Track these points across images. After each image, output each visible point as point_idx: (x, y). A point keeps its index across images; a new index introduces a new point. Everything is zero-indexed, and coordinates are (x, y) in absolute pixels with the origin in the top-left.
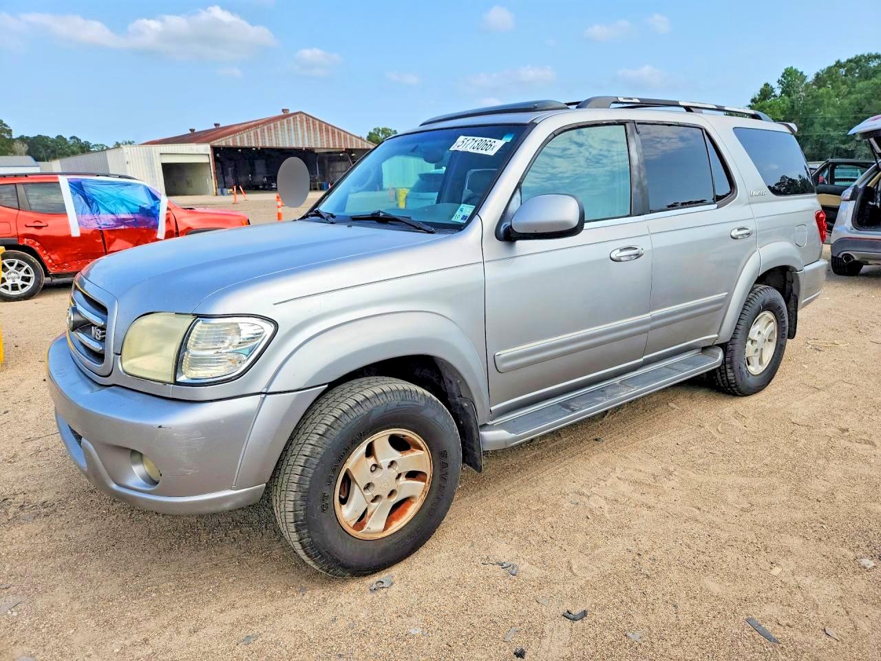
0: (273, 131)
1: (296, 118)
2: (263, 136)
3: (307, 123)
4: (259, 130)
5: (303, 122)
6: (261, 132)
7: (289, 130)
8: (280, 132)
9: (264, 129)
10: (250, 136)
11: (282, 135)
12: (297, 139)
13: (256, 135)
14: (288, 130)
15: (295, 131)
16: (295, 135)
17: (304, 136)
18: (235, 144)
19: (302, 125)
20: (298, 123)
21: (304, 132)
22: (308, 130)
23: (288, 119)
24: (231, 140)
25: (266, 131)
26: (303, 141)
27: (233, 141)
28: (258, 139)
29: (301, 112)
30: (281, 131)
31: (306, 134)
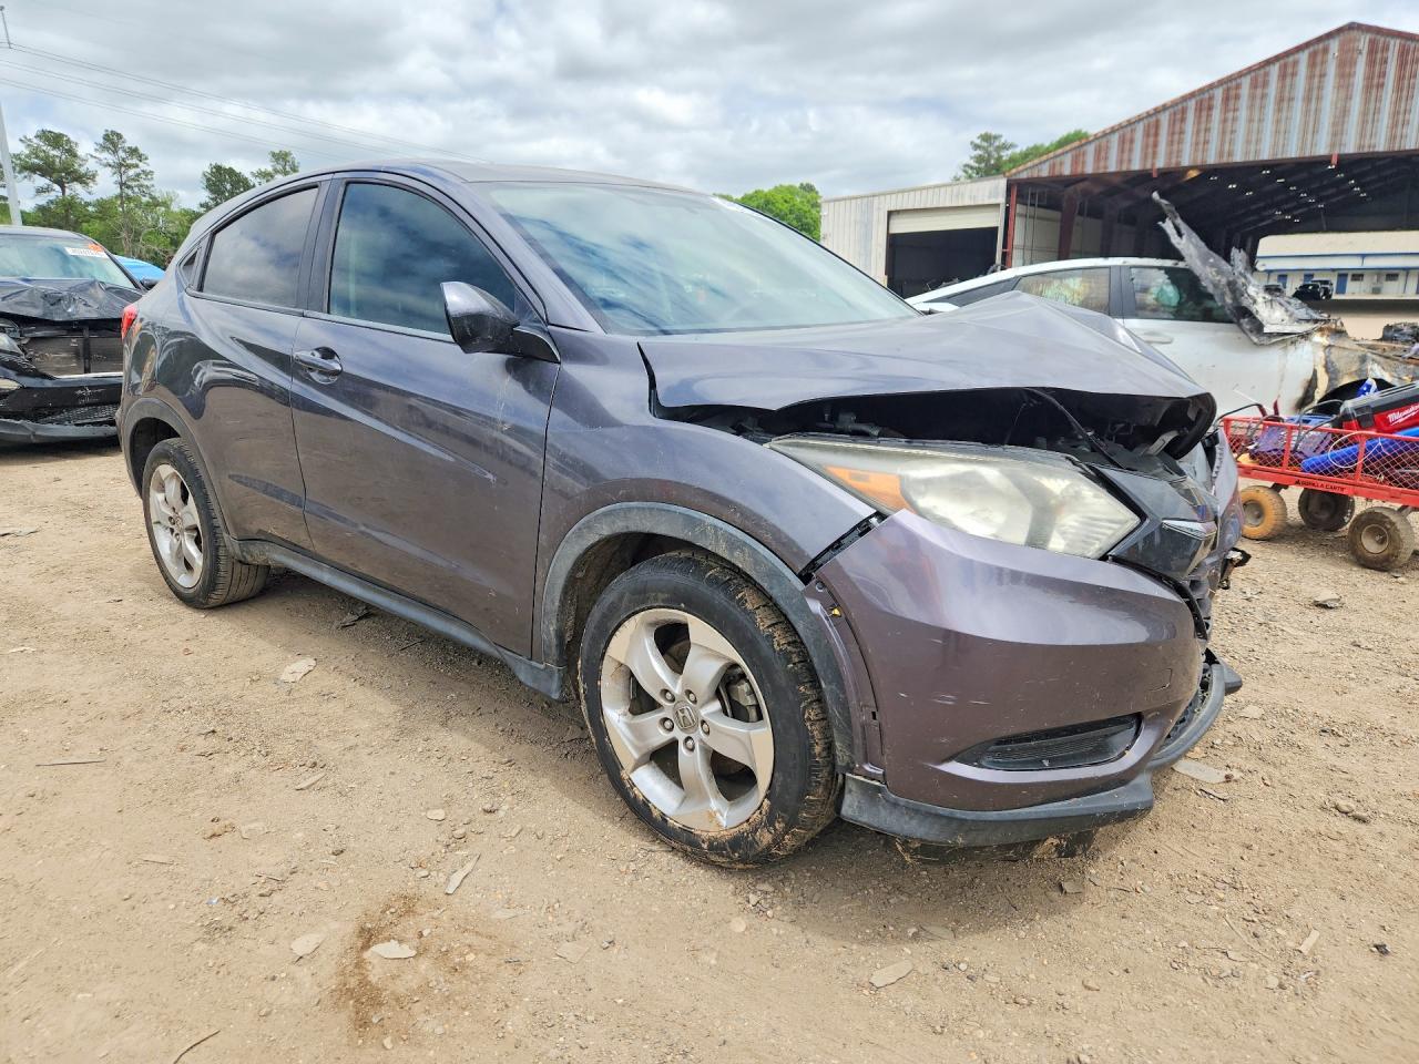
0: (1217, 114)
1: (1326, 51)
2: (1176, 134)
3: (1371, 63)
4: (1165, 118)
5: (1353, 63)
6: (1172, 123)
7: (1283, 100)
8: (1243, 114)
9: (1184, 111)
10: (1132, 141)
11: (1250, 120)
12: (1311, 128)
13: (1153, 131)
14: (1280, 100)
15: (1308, 99)
16: (1307, 113)
17: (1344, 113)
18: (1079, 170)
19: (1345, 75)
20: (1332, 69)
21: (1348, 98)
22: (1368, 88)
23: (1291, 59)
24: (1068, 159)
25: (1191, 116)
26: (1338, 132)
27: (1075, 162)
28: (1155, 145)
29: (1352, 27)
30: (1251, 107)
31: (1356, 105)
